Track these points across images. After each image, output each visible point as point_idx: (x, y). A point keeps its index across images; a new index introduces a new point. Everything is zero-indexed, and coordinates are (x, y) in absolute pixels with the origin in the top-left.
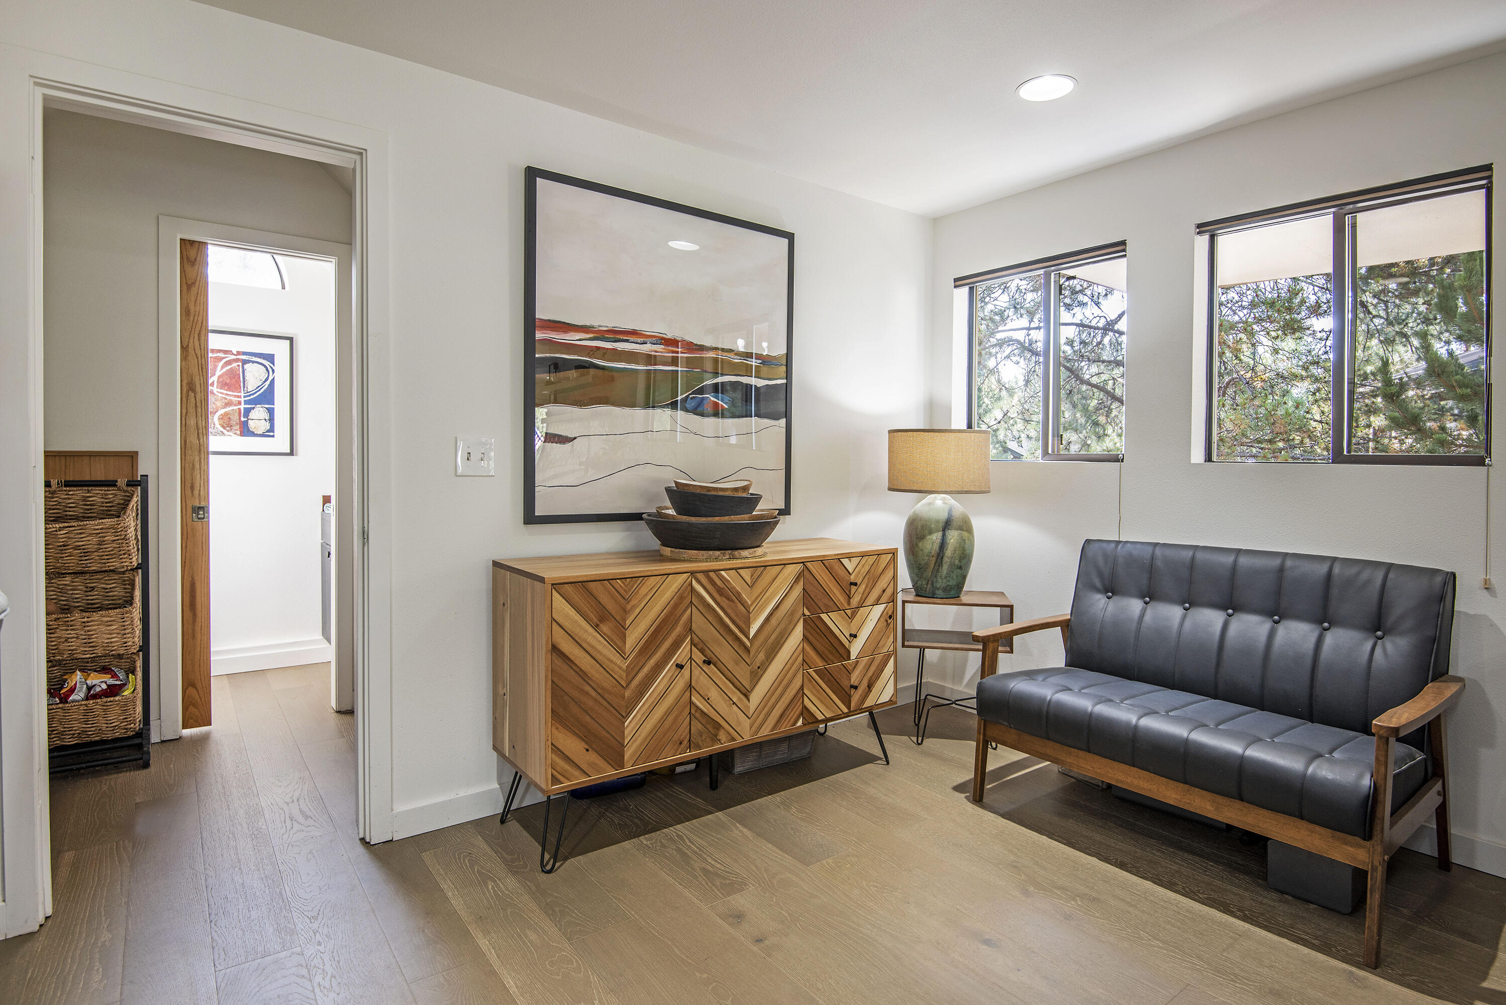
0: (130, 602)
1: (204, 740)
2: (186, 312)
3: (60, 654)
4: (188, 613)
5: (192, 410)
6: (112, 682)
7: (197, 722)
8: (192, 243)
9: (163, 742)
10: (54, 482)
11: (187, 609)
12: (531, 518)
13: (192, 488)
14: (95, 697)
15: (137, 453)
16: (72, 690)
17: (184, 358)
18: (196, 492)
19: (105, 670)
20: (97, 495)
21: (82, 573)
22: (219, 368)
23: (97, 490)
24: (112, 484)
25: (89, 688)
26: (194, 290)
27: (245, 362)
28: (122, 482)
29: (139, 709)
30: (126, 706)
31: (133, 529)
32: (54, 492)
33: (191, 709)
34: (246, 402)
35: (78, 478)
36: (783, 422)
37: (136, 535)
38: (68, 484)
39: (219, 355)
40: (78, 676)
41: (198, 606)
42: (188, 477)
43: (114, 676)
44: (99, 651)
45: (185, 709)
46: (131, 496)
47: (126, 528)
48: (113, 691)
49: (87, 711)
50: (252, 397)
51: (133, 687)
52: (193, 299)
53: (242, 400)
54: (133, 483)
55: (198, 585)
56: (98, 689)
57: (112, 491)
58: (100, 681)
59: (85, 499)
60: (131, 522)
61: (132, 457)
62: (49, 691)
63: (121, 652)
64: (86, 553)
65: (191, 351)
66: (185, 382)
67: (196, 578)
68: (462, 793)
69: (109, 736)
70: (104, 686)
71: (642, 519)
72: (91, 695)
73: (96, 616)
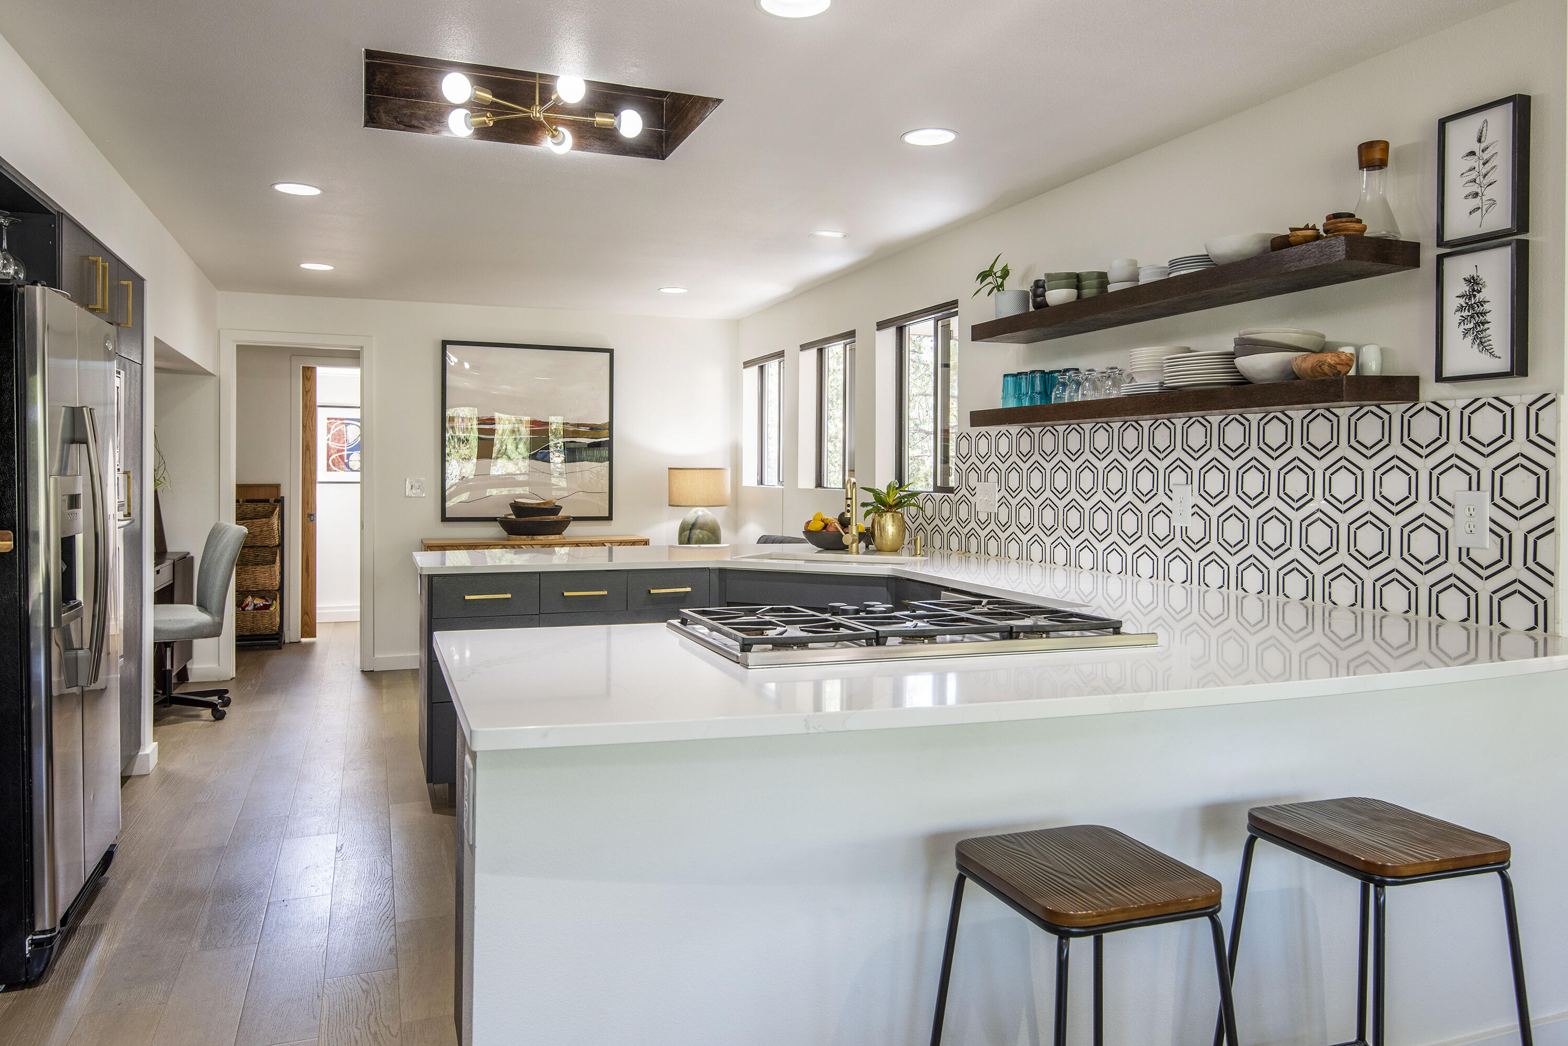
0: (274, 562)
1: (312, 645)
2: (305, 406)
3: (243, 587)
4: (305, 573)
5: (308, 460)
6: (265, 603)
7: (308, 635)
8: (308, 368)
9: (291, 643)
10: (241, 500)
11: (304, 570)
12: (444, 519)
13: (308, 503)
14: (257, 609)
15: (280, 485)
16: (247, 605)
17: (304, 432)
18: (310, 506)
19: (263, 598)
20: (260, 507)
21: (253, 547)
22: (332, 429)
23: (260, 504)
24: (267, 501)
25: (255, 605)
26: (309, 394)
27: (347, 425)
28: (272, 500)
29: (278, 619)
30: (272, 615)
31: (276, 524)
32: (240, 506)
33: (306, 627)
34: (348, 450)
35: (252, 498)
36: (607, 463)
37: (278, 529)
38: (248, 501)
39: (332, 421)
40: (250, 599)
41: (310, 570)
42: (305, 498)
43: (267, 601)
44: (260, 588)
45: (303, 627)
46: (276, 508)
47: (273, 524)
48: (266, 607)
49: (254, 616)
50: (351, 446)
51: (276, 606)
52: (309, 399)
53: (346, 449)
54: (277, 501)
55: (310, 558)
56: (259, 605)
57: (267, 505)
58: (260, 602)
59: (255, 509)
60: (275, 520)
61: (277, 487)
62: (236, 605)
63: (270, 589)
64: (255, 536)
65: (308, 428)
66: (305, 445)
67: (309, 553)
68: (408, 655)
69: (264, 632)
70: (262, 605)
71: (497, 521)
72: (256, 608)
73: (258, 568)
